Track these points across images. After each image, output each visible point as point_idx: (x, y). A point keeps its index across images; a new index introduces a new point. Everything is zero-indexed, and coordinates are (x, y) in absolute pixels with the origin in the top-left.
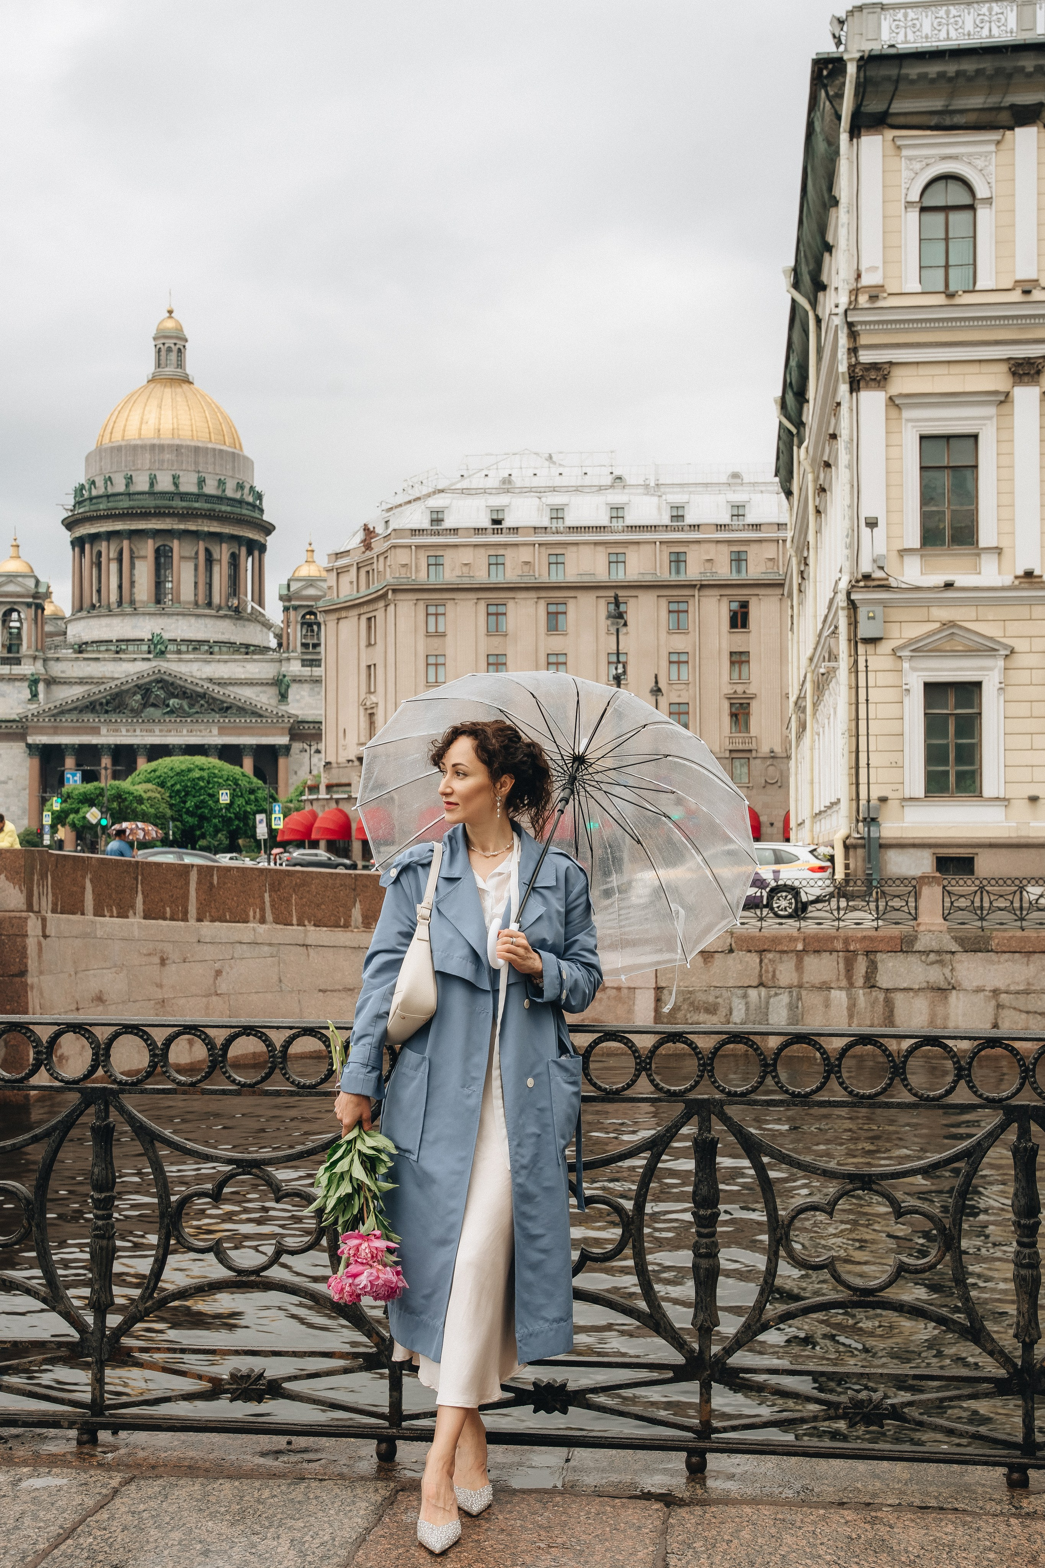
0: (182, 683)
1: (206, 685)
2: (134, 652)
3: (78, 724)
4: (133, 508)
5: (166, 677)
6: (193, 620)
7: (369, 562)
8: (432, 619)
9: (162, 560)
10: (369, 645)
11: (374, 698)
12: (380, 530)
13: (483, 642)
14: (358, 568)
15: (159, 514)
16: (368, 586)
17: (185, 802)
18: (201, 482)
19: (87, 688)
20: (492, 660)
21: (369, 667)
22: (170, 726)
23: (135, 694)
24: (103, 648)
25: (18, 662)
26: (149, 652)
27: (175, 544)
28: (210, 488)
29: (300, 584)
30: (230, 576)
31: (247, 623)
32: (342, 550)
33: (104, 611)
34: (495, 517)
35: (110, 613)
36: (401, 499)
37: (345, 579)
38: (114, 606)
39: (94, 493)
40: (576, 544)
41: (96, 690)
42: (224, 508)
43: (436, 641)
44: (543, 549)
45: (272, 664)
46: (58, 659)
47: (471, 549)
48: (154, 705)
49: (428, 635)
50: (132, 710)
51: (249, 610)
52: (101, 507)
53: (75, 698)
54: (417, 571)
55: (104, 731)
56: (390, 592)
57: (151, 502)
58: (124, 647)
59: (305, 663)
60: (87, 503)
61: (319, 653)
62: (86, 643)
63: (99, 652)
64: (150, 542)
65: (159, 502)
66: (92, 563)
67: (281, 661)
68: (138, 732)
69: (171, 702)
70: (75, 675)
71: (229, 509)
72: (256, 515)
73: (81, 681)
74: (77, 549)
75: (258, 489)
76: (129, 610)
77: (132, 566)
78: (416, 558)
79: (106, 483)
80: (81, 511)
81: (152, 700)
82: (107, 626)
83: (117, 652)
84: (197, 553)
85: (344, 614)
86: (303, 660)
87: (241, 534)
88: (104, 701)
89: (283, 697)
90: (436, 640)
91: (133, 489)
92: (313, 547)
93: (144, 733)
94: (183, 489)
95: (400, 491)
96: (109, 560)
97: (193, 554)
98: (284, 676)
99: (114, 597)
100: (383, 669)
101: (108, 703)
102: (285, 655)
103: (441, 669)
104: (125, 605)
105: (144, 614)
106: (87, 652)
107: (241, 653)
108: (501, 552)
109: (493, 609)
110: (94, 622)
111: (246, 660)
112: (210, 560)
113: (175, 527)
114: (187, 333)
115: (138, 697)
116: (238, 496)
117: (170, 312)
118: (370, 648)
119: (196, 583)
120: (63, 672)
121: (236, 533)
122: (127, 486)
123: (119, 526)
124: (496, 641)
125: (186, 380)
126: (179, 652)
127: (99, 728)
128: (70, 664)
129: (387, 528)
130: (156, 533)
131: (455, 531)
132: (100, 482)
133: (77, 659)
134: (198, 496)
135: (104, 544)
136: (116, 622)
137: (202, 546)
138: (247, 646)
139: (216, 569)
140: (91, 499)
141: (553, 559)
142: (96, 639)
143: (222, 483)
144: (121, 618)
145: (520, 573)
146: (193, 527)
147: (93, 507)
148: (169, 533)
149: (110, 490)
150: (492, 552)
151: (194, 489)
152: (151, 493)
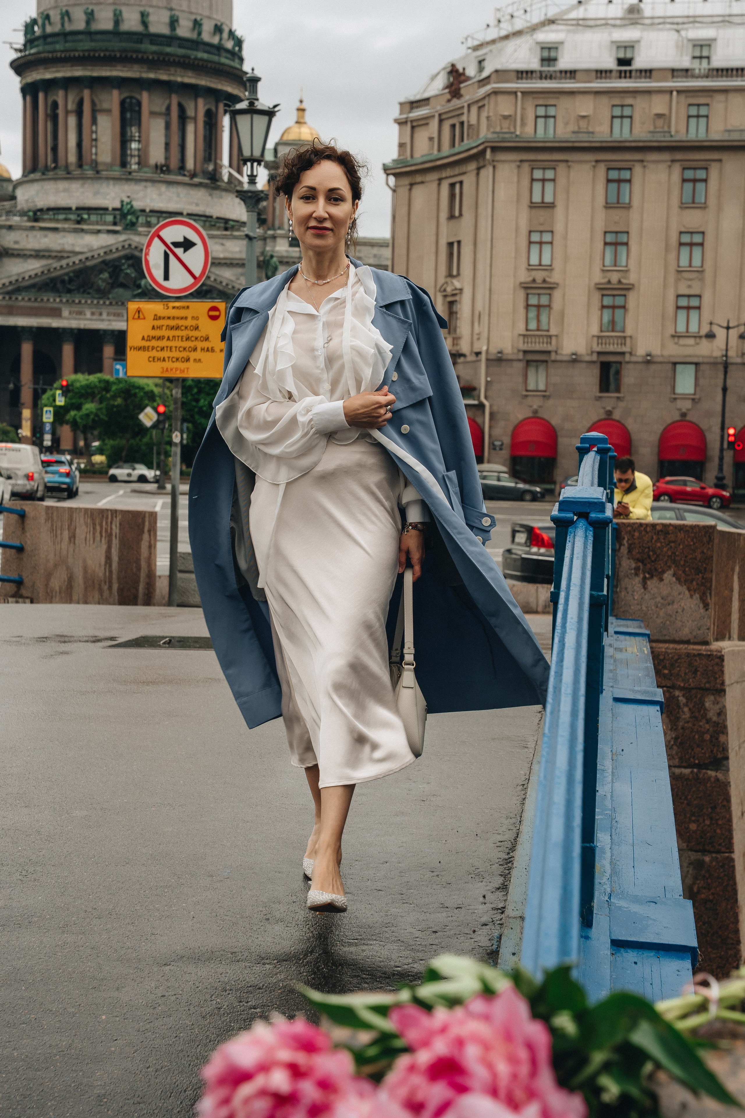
2: (97, 223)
3: (36, 304)
4: (94, 50)
5: (137, 254)
6: (163, 188)
7: (458, 112)
8: (537, 187)
9: (128, 115)
10: (452, 217)
11: (457, 284)
12: (471, 71)
13: (601, 214)
14: (441, 121)
16: (453, 145)
17: (197, 401)
18: (173, 22)
19: (44, 262)
20: (610, 238)
21: (450, 245)
23: (102, 271)
24: (61, 217)
26: (115, 224)
27: (145, 97)
28: (184, 30)
30: (205, 137)
31: (224, 194)
32: (418, 97)
33: (61, 173)
34: (621, 55)
35: (69, 176)
36: (493, 34)
37: (422, 136)
38: (72, 168)
39: (49, 29)
40: (725, 91)
41: (57, 265)
42: (201, 55)
43: (542, 214)
44: (682, 97)
46: (10, 228)
47: (590, 98)
48: (123, 286)
49: (533, 206)
50: (99, 291)
51: (226, 178)
52: (58, 47)
53: (33, 273)
54: (523, 124)
55: (65, 313)
56: (488, 151)
57: (117, 45)
58: (85, 216)
60: (41, 42)
62: (41, 210)
63: (57, 221)
64: (115, 93)
65: (124, 45)
66: (47, 115)
67: (264, 239)
68: (104, 317)
69: (143, 282)
70: (30, 246)
71: (205, 56)
72: (236, 64)
73: (38, 254)
74: (28, 98)
75: (239, 33)
76: (90, 173)
77: (94, 121)
78: (523, 109)
79: (62, 18)
80: (33, 51)
81: (121, 279)
82: (65, 190)
83: (78, 222)
84: (168, 108)
85: (419, 178)
87: (219, 87)
88: (65, 279)
90: (541, 212)
91: (96, 27)
92: (304, 106)
93: (112, 318)
94: (153, 29)
95: (493, 22)
96: (67, 112)
97: (163, 109)
98: (272, 257)
99: (72, 158)
100: (471, 247)
101: (70, 281)
102: (270, 232)
103: (547, 250)
104: (86, 167)
105: (108, 178)
106: (44, 220)
107: (219, 229)
108: (629, 101)
109: (614, 175)
110: (49, 186)
111: (225, 237)
112: (183, 118)
113: (145, 75)
115: (106, 275)
116: (215, 40)
118: (453, 222)
119: (167, 145)
120: (16, 242)
121: (213, 85)
122: (88, 23)
123: (78, 72)
124: (616, 214)
126: (149, 224)
127: (60, 309)
128: (24, 234)
129: (481, 69)
130: (121, 83)
131: (571, 74)
132: (55, 16)
133: (32, 228)
134: (171, 39)
135: (61, 93)
136: (75, 186)
137: (175, 100)
138: (226, 221)
139: (190, 128)
140: (45, 37)
141: (693, 111)
142: (52, 205)
143: (197, 24)
144: (80, 182)
145: (652, 129)
146: (164, 77)
147: (48, 48)
148: (138, 83)
149: (68, 28)
150: (617, 101)
151: (165, 30)
152: (116, 33)
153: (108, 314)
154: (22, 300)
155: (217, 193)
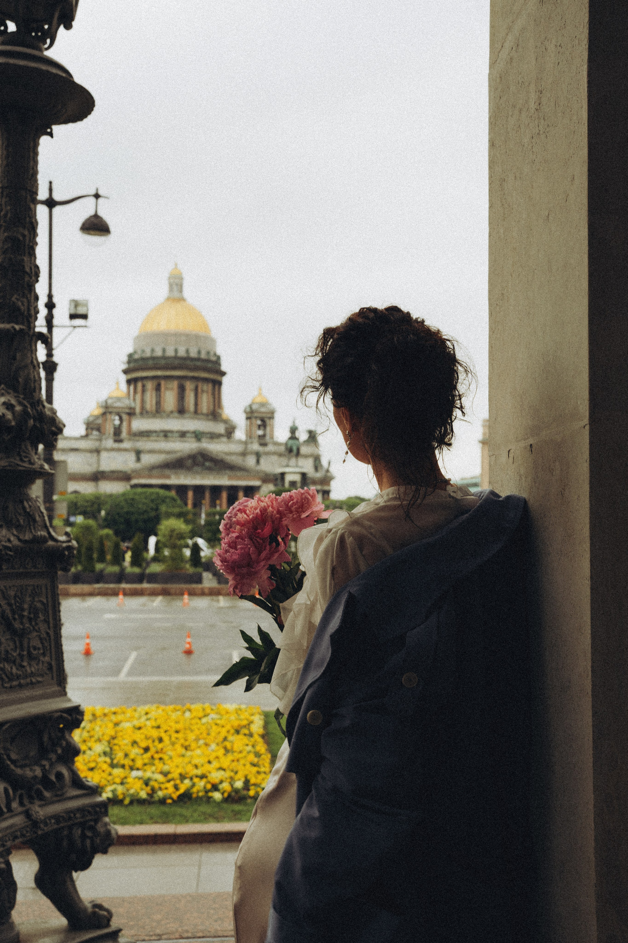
0: (210, 454)
3: (160, 474)
4: (166, 364)
6: (196, 421)
9: (181, 391)
15: (180, 368)
18: (199, 352)
19: (164, 455)
22: (205, 476)
23: (188, 459)
25: (121, 441)
27: (188, 383)
28: (203, 356)
29: (258, 406)
33: (149, 415)
38: (153, 413)
39: (145, 356)
41: (170, 456)
42: (208, 365)
45: (241, 445)
46: (138, 440)
48: (198, 465)
50: (187, 468)
55: (173, 476)
59: (261, 445)
60: (138, 361)
61: (266, 440)
64: (176, 382)
65: (180, 362)
68: (189, 478)
69: (206, 464)
72: (219, 367)
74: (131, 384)
75: (219, 355)
76: (161, 415)
79: (151, 351)
80: (135, 364)
81: (197, 463)
86: (259, 443)
87: (213, 377)
88: (174, 462)
89: (258, 462)
91: (167, 355)
93: (192, 479)
94: (191, 355)
97: (195, 388)
102: (250, 440)
105: (172, 417)
113: (188, 374)
114: (184, 276)
115: (191, 461)
116: (212, 359)
117: (176, 265)
122: (164, 353)
125: (183, 299)
127: (170, 476)
128: (144, 443)
130: (179, 377)
132: (147, 350)
133: (148, 440)
134: (198, 359)
135: (149, 382)
136: (158, 421)
137: (199, 384)
140: (141, 359)
143: (207, 353)
146: (196, 375)
147: (143, 363)
148: (185, 377)
149: (154, 355)
151: (196, 356)
154: (155, 472)
155: (217, 423)
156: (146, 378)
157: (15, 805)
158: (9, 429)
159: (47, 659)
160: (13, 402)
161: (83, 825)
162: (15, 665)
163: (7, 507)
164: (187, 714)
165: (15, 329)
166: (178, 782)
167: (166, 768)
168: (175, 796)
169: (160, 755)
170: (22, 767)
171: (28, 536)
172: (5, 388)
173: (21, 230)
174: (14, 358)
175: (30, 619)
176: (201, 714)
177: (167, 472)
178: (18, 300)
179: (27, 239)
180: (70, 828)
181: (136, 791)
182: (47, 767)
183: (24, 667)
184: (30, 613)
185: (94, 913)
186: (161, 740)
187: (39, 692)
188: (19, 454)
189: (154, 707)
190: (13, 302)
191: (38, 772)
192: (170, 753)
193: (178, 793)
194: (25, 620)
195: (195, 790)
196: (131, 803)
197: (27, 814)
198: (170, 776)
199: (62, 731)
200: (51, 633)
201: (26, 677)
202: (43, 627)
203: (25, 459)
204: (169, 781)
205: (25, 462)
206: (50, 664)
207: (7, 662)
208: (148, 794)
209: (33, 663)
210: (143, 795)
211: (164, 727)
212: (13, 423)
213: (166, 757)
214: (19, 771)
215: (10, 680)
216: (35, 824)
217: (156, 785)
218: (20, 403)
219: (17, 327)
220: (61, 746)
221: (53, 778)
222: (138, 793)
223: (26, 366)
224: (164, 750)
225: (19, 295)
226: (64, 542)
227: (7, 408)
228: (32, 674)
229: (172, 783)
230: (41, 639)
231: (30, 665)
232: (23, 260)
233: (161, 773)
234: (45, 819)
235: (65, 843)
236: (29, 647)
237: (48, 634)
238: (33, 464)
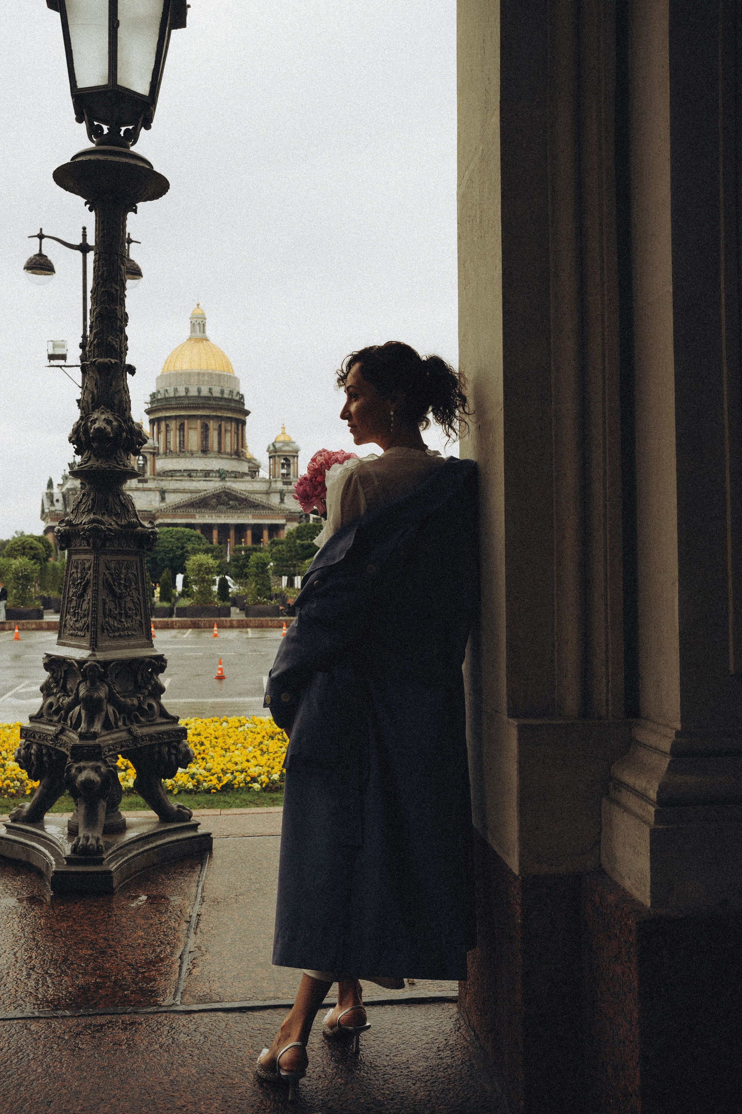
0: (234, 493)
1: (247, 494)
3: (186, 514)
4: (190, 404)
5: (227, 490)
6: (220, 460)
9: (204, 430)
15: (203, 408)
18: (222, 392)
22: (229, 515)
24: (179, 474)
25: (146, 481)
27: (211, 423)
28: (226, 396)
29: (281, 444)
30: (234, 438)
33: (174, 455)
35: (179, 456)
38: (177, 453)
39: (168, 395)
41: (195, 495)
42: (231, 404)
45: (265, 484)
48: (223, 504)
50: (212, 506)
53: (184, 500)
55: (197, 517)
57: (200, 401)
59: (285, 483)
61: (290, 478)
62: (167, 471)
64: (199, 421)
65: (203, 401)
66: (166, 431)
68: (214, 517)
69: (231, 503)
71: (234, 405)
72: (242, 407)
75: (242, 394)
76: (187, 455)
77: (189, 433)
81: (221, 502)
84: (220, 427)
86: (283, 482)
87: (237, 416)
88: (198, 502)
89: (282, 500)
91: (190, 394)
93: (217, 518)
94: (214, 395)
97: (218, 428)
101: (200, 503)
104: (185, 453)
105: (197, 457)
113: (211, 414)
114: (207, 315)
115: (215, 500)
116: (236, 398)
117: (198, 305)
122: (187, 393)
123: (183, 413)
125: (207, 340)
127: (195, 515)
130: (202, 417)
133: (172, 480)
134: (221, 399)
135: (173, 422)
136: (182, 461)
137: (222, 424)
140: (163, 399)
143: (230, 393)
144: (182, 459)
146: (219, 414)
148: (208, 417)
149: (177, 395)
151: (218, 395)
152: (199, 397)
153: (215, 516)
154: (180, 511)
155: (241, 462)
156: (170, 417)
157: (120, 724)
158: (109, 439)
159: (138, 618)
160: (111, 418)
161: (169, 744)
162: (116, 620)
163: (108, 500)
164: (225, 724)
165: (111, 363)
166: (221, 775)
167: (209, 766)
168: (219, 787)
169: (202, 755)
170: (124, 697)
171: (124, 522)
172: (104, 408)
173: (114, 285)
174: (111, 385)
175: (126, 587)
176: (237, 724)
177: (192, 510)
178: (112, 339)
179: (119, 292)
180: (160, 745)
181: (183, 783)
182: (142, 699)
183: (122, 622)
184: (125, 581)
185: (179, 811)
186: (202, 744)
187: (133, 643)
188: (115, 458)
189: (193, 720)
190: (110, 342)
191: (136, 702)
192: (211, 753)
193: (221, 784)
194: (122, 587)
195: (236, 782)
196: (180, 792)
197: (129, 731)
198: (213, 771)
199: (151, 673)
200: (141, 598)
201: (123, 630)
202: (135, 593)
203: (121, 463)
204: (213, 775)
205: (119, 465)
206: (141, 622)
207: (111, 617)
208: (194, 786)
209: (129, 620)
210: (190, 785)
211: (204, 734)
212: (111, 435)
213: (208, 757)
214: (122, 699)
215: (114, 632)
216: (135, 739)
217: (202, 779)
218: (116, 420)
219: (113, 361)
220: (150, 683)
221: (146, 708)
222: (185, 785)
223: (119, 391)
224: (206, 751)
225: (113, 336)
226: (149, 528)
227: (107, 423)
228: (128, 629)
229: (216, 776)
230: (134, 602)
231: (126, 621)
232: (116, 309)
233: (205, 769)
234: (142, 737)
235: (156, 757)
236: (125, 607)
237: (138, 599)
238: (126, 467)
